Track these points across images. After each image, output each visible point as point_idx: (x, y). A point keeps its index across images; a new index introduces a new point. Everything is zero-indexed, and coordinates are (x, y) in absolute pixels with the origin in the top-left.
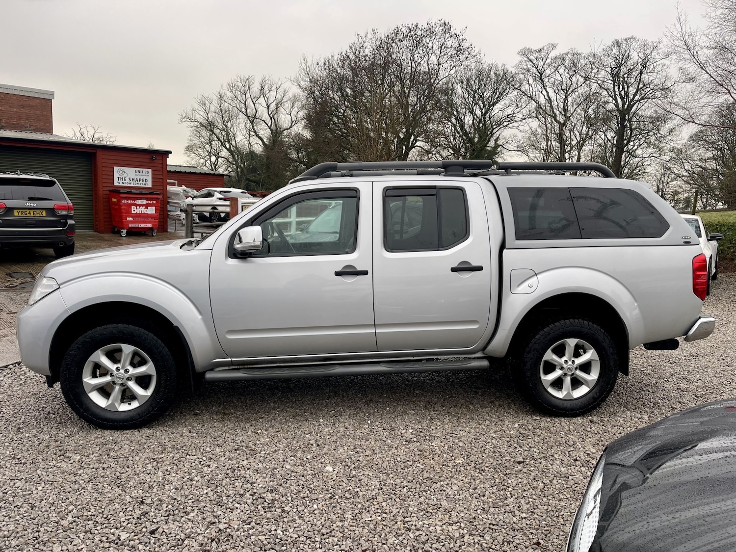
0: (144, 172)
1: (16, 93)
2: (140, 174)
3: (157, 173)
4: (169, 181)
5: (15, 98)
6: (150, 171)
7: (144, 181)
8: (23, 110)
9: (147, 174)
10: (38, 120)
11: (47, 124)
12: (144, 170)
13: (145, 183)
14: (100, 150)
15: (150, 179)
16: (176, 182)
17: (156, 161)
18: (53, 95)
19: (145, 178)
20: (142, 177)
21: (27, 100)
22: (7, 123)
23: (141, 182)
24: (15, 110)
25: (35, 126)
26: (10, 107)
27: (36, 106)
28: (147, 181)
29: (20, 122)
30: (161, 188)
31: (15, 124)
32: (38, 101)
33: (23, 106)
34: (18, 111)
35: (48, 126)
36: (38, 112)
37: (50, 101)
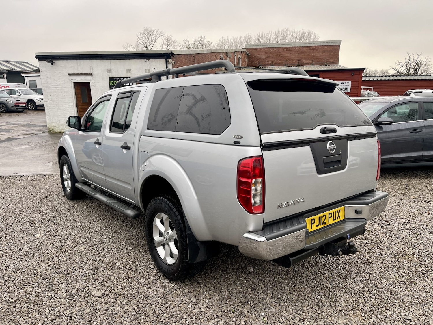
0: (346, 83)
1: (322, 45)
2: (344, 84)
3: (355, 83)
4: (362, 87)
5: (321, 47)
6: (350, 82)
7: (346, 89)
8: (324, 54)
9: (348, 84)
10: (331, 58)
11: (336, 60)
12: (346, 82)
13: (346, 90)
14: (321, 73)
15: (349, 87)
16: (372, 88)
17: (355, 76)
18: (341, 42)
19: (346, 87)
20: (344, 87)
21: (327, 47)
22: (315, 62)
23: (344, 89)
24: (320, 54)
25: (330, 61)
26: (318, 53)
27: (331, 50)
28: (347, 88)
29: (323, 60)
30: (357, 92)
31: (319, 62)
32: (332, 47)
33: (324, 52)
34: (322, 54)
35: (336, 61)
36: (332, 54)
37: (339, 46)
